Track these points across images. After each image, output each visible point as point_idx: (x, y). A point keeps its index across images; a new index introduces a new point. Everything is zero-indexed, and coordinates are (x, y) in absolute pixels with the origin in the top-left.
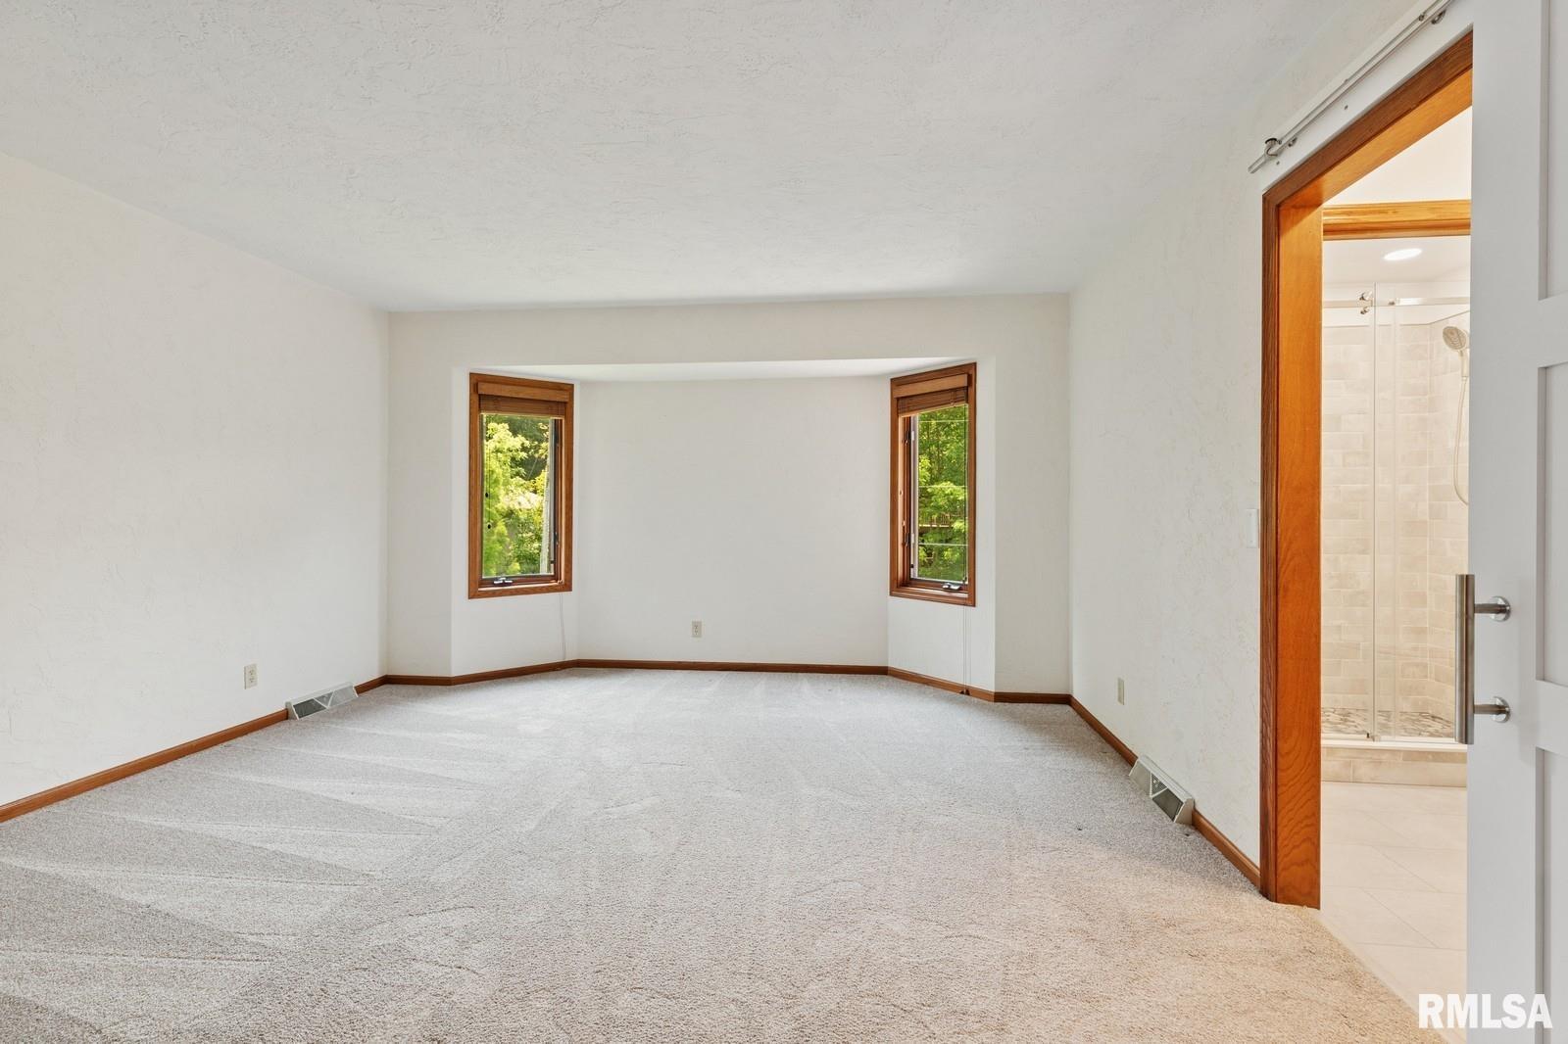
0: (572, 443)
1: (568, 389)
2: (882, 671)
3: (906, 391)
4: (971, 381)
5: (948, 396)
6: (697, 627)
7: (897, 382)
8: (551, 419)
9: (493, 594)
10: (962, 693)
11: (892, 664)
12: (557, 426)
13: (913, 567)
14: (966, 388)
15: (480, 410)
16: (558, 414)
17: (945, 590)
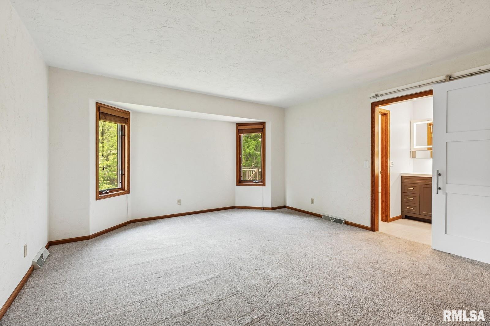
0: (130, 135)
1: (128, 113)
2: (234, 208)
3: (241, 127)
4: (264, 127)
5: (257, 130)
6: (179, 202)
7: (238, 125)
8: (119, 124)
9: (105, 197)
10: (262, 209)
11: (236, 205)
12: (123, 128)
13: (242, 177)
14: (263, 129)
15: (100, 119)
16: (123, 123)
17: (254, 183)
